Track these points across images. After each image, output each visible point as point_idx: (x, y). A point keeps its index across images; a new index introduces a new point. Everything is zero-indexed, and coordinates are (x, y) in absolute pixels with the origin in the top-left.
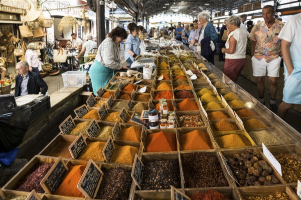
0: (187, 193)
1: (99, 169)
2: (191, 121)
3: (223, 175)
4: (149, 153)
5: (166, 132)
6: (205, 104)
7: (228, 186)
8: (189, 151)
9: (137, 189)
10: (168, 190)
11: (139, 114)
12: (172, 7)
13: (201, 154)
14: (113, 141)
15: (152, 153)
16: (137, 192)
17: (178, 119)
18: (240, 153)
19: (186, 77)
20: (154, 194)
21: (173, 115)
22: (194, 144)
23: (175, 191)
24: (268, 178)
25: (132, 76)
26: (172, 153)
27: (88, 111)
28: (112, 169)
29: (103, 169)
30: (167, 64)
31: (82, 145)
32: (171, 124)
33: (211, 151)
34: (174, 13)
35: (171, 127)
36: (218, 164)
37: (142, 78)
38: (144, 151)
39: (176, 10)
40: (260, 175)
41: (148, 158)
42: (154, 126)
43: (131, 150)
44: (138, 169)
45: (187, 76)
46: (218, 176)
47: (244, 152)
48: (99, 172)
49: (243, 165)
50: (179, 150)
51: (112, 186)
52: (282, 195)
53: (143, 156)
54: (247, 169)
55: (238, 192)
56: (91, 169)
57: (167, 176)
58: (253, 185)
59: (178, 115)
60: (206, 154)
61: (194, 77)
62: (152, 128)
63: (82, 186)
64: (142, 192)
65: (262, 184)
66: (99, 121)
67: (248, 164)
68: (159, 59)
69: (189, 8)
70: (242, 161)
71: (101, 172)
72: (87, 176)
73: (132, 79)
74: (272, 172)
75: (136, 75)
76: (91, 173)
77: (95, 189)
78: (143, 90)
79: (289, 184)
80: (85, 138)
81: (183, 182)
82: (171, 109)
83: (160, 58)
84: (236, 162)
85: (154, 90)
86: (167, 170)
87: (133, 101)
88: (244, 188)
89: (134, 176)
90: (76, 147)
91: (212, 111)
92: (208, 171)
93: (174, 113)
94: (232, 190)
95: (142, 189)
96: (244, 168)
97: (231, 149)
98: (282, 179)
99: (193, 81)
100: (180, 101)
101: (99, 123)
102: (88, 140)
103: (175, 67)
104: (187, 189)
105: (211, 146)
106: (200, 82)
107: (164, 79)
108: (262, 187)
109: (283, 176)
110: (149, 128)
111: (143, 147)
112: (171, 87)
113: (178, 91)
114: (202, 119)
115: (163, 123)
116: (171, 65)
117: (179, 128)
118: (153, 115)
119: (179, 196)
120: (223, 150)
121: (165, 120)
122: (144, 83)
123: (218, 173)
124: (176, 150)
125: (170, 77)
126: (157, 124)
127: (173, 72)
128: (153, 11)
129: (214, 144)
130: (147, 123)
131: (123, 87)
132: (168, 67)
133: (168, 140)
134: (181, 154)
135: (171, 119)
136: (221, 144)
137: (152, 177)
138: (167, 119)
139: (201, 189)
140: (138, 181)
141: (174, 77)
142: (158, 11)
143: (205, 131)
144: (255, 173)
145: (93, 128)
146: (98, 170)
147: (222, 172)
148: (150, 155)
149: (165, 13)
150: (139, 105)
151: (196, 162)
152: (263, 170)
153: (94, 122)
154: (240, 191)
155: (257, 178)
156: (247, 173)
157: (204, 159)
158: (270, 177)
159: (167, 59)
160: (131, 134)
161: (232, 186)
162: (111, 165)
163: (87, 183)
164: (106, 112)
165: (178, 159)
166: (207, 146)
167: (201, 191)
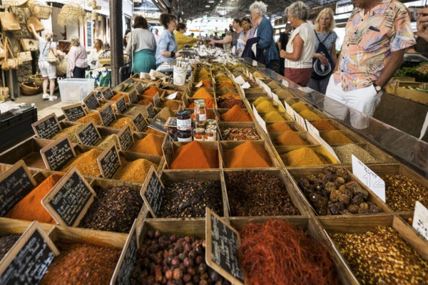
0: (232, 223)
1: (89, 186)
2: (241, 134)
3: (291, 202)
4: (174, 170)
5: (203, 146)
6: (262, 115)
7: (300, 215)
8: (237, 169)
9: (149, 215)
10: (201, 219)
11: (164, 121)
12: (218, 7)
13: (256, 172)
14: (118, 151)
15: (178, 170)
16: (148, 220)
17: (222, 133)
18: (316, 172)
19: (234, 87)
20: (178, 225)
21: (215, 124)
22: (246, 157)
23: (212, 215)
24: (364, 205)
25: (157, 79)
26: (211, 170)
27: (84, 115)
28: (111, 187)
29: (96, 186)
30: (209, 71)
31: (67, 154)
32: (211, 135)
33: (271, 169)
34: (221, 16)
35: (210, 139)
36: (282, 187)
37: (172, 83)
38: (166, 168)
39: (223, 13)
40: (351, 202)
41: (172, 176)
42: (184, 137)
43: (145, 164)
44: (155, 189)
45: (237, 86)
46: (283, 204)
47: (323, 171)
48: (87, 190)
49: (323, 188)
50: (221, 167)
51: (107, 210)
52: (387, 230)
53: (163, 173)
54: (329, 194)
55: (317, 223)
56: (72, 181)
57: (201, 199)
58: (340, 214)
59: (222, 127)
60: (264, 173)
62: (180, 140)
63: (51, 203)
64: (156, 222)
65: (355, 212)
66: (100, 126)
67: (330, 187)
68: (198, 66)
69: (240, 10)
70: (321, 184)
71: (92, 190)
72: (63, 190)
73: (157, 83)
74: (369, 198)
75: (164, 79)
76: (73, 186)
77: (77, 215)
78: (172, 96)
79: (399, 213)
80: (73, 145)
81: (226, 208)
82: (210, 116)
83: (199, 66)
84: (310, 185)
85: (188, 97)
86: (201, 191)
87: (156, 108)
88: (327, 218)
89: (146, 195)
90: (55, 153)
91: (272, 123)
92: (268, 195)
93: (215, 121)
94: (306, 220)
95: (159, 216)
96: (325, 193)
97: (303, 167)
98: (386, 206)
100: (225, 112)
101: (99, 129)
102: (77, 148)
103: (219, 74)
104: (234, 218)
105: (271, 163)
106: (254, 91)
107: (203, 86)
108: (356, 216)
109: (387, 202)
110: (177, 140)
111: (166, 163)
112: (213, 96)
113: (223, 100)
114: (256, 132)
115: (200, 134)
116: (214, 72)
117: (222, 141)
118: (183, 119)
119: (220, 225)
120: (290, 168)
121: (201, 130)
122: (175, 88)
123: (283, 200)
124: (217, 166)
125: (212, 85)
126: (187, 134)
127: (216, 80)
128: (193, 11)
129: (277, 160)
130: (175, 132)
131: (143, 92)
132: (209, 76)
133: (205, 154)
134: (224, 172)
135: (212, 128)
136: (287, 162)
137: (176, 201)
138: (206, 129)
139: (257, 218)
140: (152, 206)
141: (217, 85)
142: (198, 11)
143: (262, 145)
144: (342, 199)
145: (88, 134)
146: (85, 186)
147: (290, 198)
148: (176, 173)
149: (209, 16)
150: (164, 112)
151: (249, 184)
152: (354, 195)
153: (92, 125)
154: (321, 221)
155: (346, 206)
156: (329, 199)
157: (261, 179)
158: (366, 205)
159: (208, 66)
160: (148, 144)
161: (307, 213)
162: (110, 181)
163: (62, 200)
164: (113, 117)
165: (219, 181)
166: (266, 164)
167: (255, 222)
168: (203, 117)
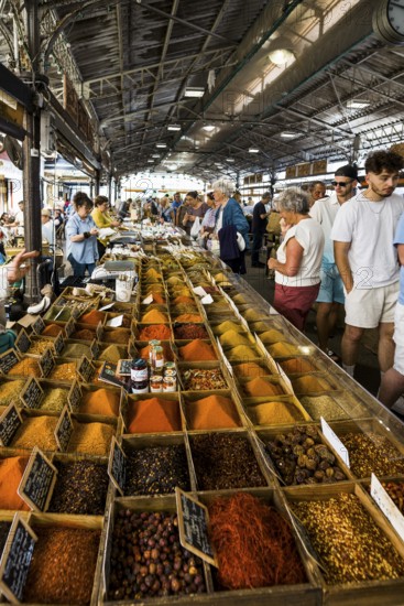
0: (200, 498)
1: (50, 462)
2: (204, 379)
3: (258, 469)
4: (134, 436)
5: (162, 399)
6: (227, 349)
7: (267, 485)
8: (203, 431)
9: (118, 494)
10: (170, 495)
11: (114, 367)
12: (165, 161)
13: (223, 435)
14: (69, 414)
15: (139, 435)
16: (118, 499)
17: (182, 376)
18: (285, 433)
19: (193, 298)
20: (147, 502)
21: (173, 369)
22: (211, 417)
23: (181, 495)
24: (330, 471)
25: (95, 295)
26: (174, 434)
27: (18, 361)
28: (72, 462)
29: (56, 462)
30: (158, 273)
31: (15, 422)
32: (171, 384)
33: (239, 430)
34: (169, 172)
35: (169, 390)
36: (250, 451)
37: (114, 300)
38: (125, 432)
39: (173, 168)
40: (317, 467)
41: (132, 442)
42: (140, 388)
43: (103, 430)
44: (118, 461)
45: (196, 299)
46: (250, 472)
47: (293, 431)
48: (50, 469)
49: (291, 452)
50: (185, 430)
51: (76, 491)
52: (349, 497)
53: (124, 441)
54: (296, 459)
55: (281, 494)
56: (37, 463)
57: (168, 472)
58: (306, 483)
59: (182, 369)
60: (231, 435)
61: (208, 299)
62: (136, 391)
63: (24, 491)
64: (126, 500)
65: (319, 481)
66: (41, 379)
67: (298, 449)
68: (143, 263)
69: (197, 165)
70: (289, 446)
71: (54, 468)
72: (31, 475)
73: (96, 301)
74: (335, 463)
75: (103, 294)
76: (38, 469)
77: (46, 497)
78: (117, 322)
79: (360, 481)
80: (19, 410)
81: (193, 482)
82: (169, 358)
83: (144, 261)
84: (279, 448)
85: (136, 322)
86: (167, 463)
87: (101, 343)
88: (291, 489)
89: (113, 473)
90: (5, 426)
91: (240, 363)
92: (235, 462)
93: (174, 365)
94: (272, 492)
95: (126, 495)
96: (292, 457)
97: (271, 427)
98: (349, 473)
99: (206, 306)
100: (185, 344)
101: (40, 383)
102: (23, 412)
103: (174, 279)
104: (201, 493)
105: (238, 422)
106: (219, 309)
107: (154, 302)
108: (319, 486)
109: (352, 469)
110: (131, 392)
111: (123, 425)
112: (167, 316)
113: (180, 325)
114: (222, 376)
115: (157, 383)
116: (166, 276)
117: (184, 392)
118: (139, 369)
119: (189, 503)
120: (258, 428)
121: (159, 378)
122: (117, 309)
123: (250, 466)
124: (180, 429)
125: (164, 299)
126: (145, 384)
127: (169, 288)
128: (129, 167)
129: (244, 418)
130: (129, 383)
131: (80, 316)
132: (159, 279)
133: (166, 413)
134: (189, 436)
135: (170, 375)
136: (255, 419)
137: (141, 474)
138: (164, 376)
139: (224, 491)
140: (118, 482)
141: (172, 299)
142: (138, 166)
143: (228, 396)
144: (308, 465)
145: (31, 392)
146: (48, 466)
147: (257, 464)
148: (136, 439)
149: (152, 172)
150: (111, 351)
151: (216, 449)
152: (321, 460)
153: (33, 381)
154: (285, 493)
155: (312, 473)
156: (297, 464)
157: (227, 443)
158: (332, 471)
159: (157, 262)
160: (101, 401)
161: (273, 485)
162: (70, 456)
163: (32, 487)
164: (52, 363)
165: (183, 445)
166: (232, 423)
167: (223, 495)
168: (160, 363)
